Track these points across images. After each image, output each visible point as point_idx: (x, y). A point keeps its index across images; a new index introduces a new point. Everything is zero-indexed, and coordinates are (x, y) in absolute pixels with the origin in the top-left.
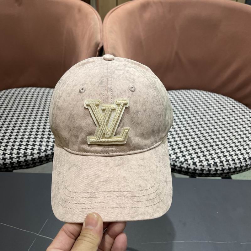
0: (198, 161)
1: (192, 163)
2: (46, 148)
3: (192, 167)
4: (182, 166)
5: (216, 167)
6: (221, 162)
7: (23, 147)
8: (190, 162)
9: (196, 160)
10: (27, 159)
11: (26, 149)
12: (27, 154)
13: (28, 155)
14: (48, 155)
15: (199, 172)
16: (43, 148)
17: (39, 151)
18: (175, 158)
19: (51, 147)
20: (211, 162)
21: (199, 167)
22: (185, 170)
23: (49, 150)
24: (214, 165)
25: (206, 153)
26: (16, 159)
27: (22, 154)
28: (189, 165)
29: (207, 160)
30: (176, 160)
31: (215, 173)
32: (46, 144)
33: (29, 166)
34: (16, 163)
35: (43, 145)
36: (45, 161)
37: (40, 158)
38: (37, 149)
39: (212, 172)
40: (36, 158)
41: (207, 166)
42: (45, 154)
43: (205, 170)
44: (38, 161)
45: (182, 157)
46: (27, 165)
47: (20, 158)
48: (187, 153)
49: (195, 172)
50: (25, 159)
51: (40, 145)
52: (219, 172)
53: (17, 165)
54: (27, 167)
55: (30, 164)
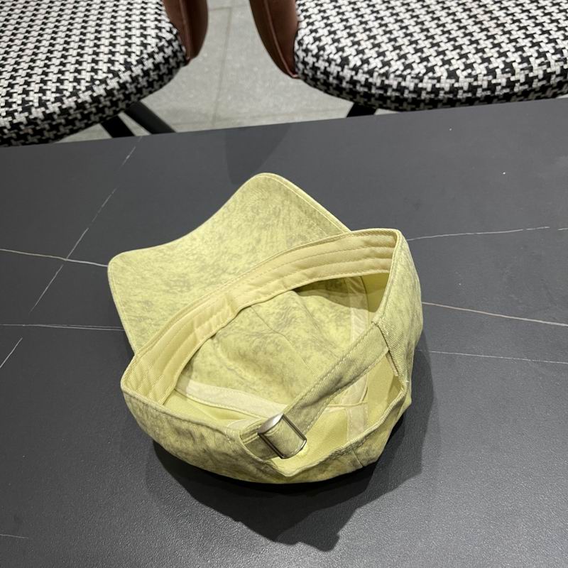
0: (462, 67)
1: (445, 74)
2: (74, 87)
3: (446, 84)
4: (420, 85)
5: (509, 75)
6: (525, 60)
7: (18, 89)
8: (441, 72)
9: (458, 64)
10: (32, 117)
11: (26, 92)
12: (31, 103)
13: (32, 106)
14: (86, 102)
15: (466, 95)
16: (68, 86)
17: (58, 95)
18: (402, 68)
19: (87, 82)
20: (498, 63)
21: (464, 83)
22: (428, 96)
23: (84, 92)
24: (503, 71)
25: (486, 44)
26: (6, 119)
27: (19, 105)
28: (439, 80)
29: (487, 60)
30: (405, 73)
31: (508, 93)
32: (75, 77)
33: (43, 135)
34: (9, 130)
35: (67, 80)
36: (80, 120)
37: (64, 112)
38: (54, 90)
39: (499, 92)
40: (54, 113)
41: (485, 75)
42: (76, 102)
43: (481, 86)
44: (63, 121)
45: (419, 63)
46: (36, 132)
47: (16, 114)
48: (433, 52)
49: (454, 98)
50: (27, 117)
51: (60, 81)
52: (517, 89)
53: (14, 135)
54: (39, 139)
55: (44, 129)
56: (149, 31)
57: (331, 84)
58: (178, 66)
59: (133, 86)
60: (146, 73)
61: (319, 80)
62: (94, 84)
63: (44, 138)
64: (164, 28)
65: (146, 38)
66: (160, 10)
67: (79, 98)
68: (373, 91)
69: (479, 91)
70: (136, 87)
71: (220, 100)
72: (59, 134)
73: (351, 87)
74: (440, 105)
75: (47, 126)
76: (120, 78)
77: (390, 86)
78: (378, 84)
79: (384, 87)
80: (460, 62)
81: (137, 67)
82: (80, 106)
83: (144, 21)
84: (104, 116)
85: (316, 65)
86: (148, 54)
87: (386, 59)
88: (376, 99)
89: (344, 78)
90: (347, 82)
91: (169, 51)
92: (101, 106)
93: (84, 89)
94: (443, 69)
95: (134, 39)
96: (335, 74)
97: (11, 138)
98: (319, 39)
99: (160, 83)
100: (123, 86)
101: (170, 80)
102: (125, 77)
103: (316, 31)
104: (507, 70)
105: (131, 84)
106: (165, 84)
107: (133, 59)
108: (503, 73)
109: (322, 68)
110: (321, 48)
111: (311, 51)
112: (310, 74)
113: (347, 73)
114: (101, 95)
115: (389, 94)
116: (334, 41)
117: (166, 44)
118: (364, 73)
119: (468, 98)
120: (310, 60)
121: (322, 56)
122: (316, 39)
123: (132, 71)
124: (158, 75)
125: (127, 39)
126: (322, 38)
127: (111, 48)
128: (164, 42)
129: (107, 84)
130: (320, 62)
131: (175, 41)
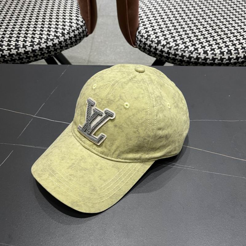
0: (210, 50)
1: (203, 52)
2: (39, 41)
3: (202, 56)
4: (191, 55)
5: (230, 55)
6: (236, 49)
7: (14, 39)
8: (201, 51)
9: (208, 48)
10: (19, 52)
11: (17, 41)
12: (19, 46)
14: (43, 48)
15: (210, 62)
16: (37, 40)
17: (32, 44)
18: (184, 47)
19: (45, 39)
20: (225, 50)
21: (210, 56)
22: (194, 60)
24: (227, 53)
25: (220, 41)
26: (7, 51)
27: (13, 46)
28: (200, 54)
29: (221, 48)
30: (185, 50)
31: (228, 62)
32: (40, 37)
33: (22, 60)
34: (8, 56)
35: (36, 37)
36: (40, 56)
37: (34, 51)
38: (30, 41)
39: (224, 61)
40: (29, 51)
41: (219, 54)
42: (39, 47)
43: (217, 58)
44: (32, 55)
45: (191, 46)
46: (20, 59)
47: (12, 50)
48: (197, 42)
49: (205, 62)
50: (17, 52)
51: (33, 38)
52: (232, 61)
53: (10, 59)
54: (20, 62)
55: (24, 58)
56: (73, 21)
57: (152, 51)
58: (84, 37)
59: (64, 43)
60: (70, 38)
61: (146, 49)
62: (48, 40)
63: (23, 62)
64: (80, 20)
65: (72, 23)
66: (78, 12)
67: (41, 46)
68: (170, 56)
69: (216, 60)
70: (66, 44)
71: (91, 54)
72: (30, 60)
73: (161, 53)
74: (199, 65)
75: (25, 57)
76: (59, 39)
77: (178, 54)
78: (173, 53)
79: (176, 55)
80: (209, 47)
81: (67, 35)
82: (41, 49)
83: (71, 16)
84: (50, 55)
85: (146, 42)
86: (72, 30)
87: (177, 43)
88: (171, 59)
89: (158, 49)
90: (159, 51)
91: (81, 30)
92: (50, 50)
93: (43, 42)
94: (202, 49)
95: (66, 23)
96: (154, 47)
97: (8, 60)
98: (148, 32)
99: (75, 43)
100: (60, 43)
101: (80, 42)
102: (62, 39)
103: (147, 28)
104: (229, 53)
105: (64, 42)
106: (77, 44)
107: (66, 32)
108: (227, 54)
109: (149, 44)
110: (149, 36)
111: (144, 36)
112: (143, 46)
113: (160, 47)
114: (50, 46)
115: (177, 58)
116: (155, 33)
117: (80, 27)
118: (167, 48)
119: (211, 63)
120: (143, 40)
121: (149, 39)
122: (147, 32)
123: (65, 37)
124: (75, 40)
125: (63, 23)
126: (149, 31)
127: (56, 26)
128: (79, 26)
129: (54, 41)
130: (148, 41)
131: (84, 26)
